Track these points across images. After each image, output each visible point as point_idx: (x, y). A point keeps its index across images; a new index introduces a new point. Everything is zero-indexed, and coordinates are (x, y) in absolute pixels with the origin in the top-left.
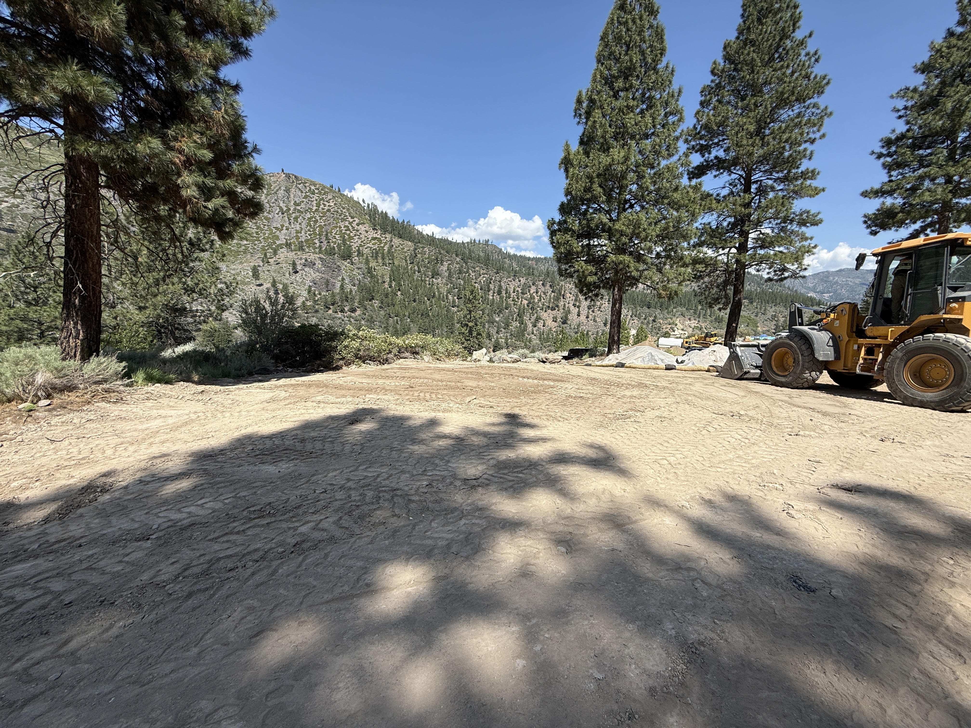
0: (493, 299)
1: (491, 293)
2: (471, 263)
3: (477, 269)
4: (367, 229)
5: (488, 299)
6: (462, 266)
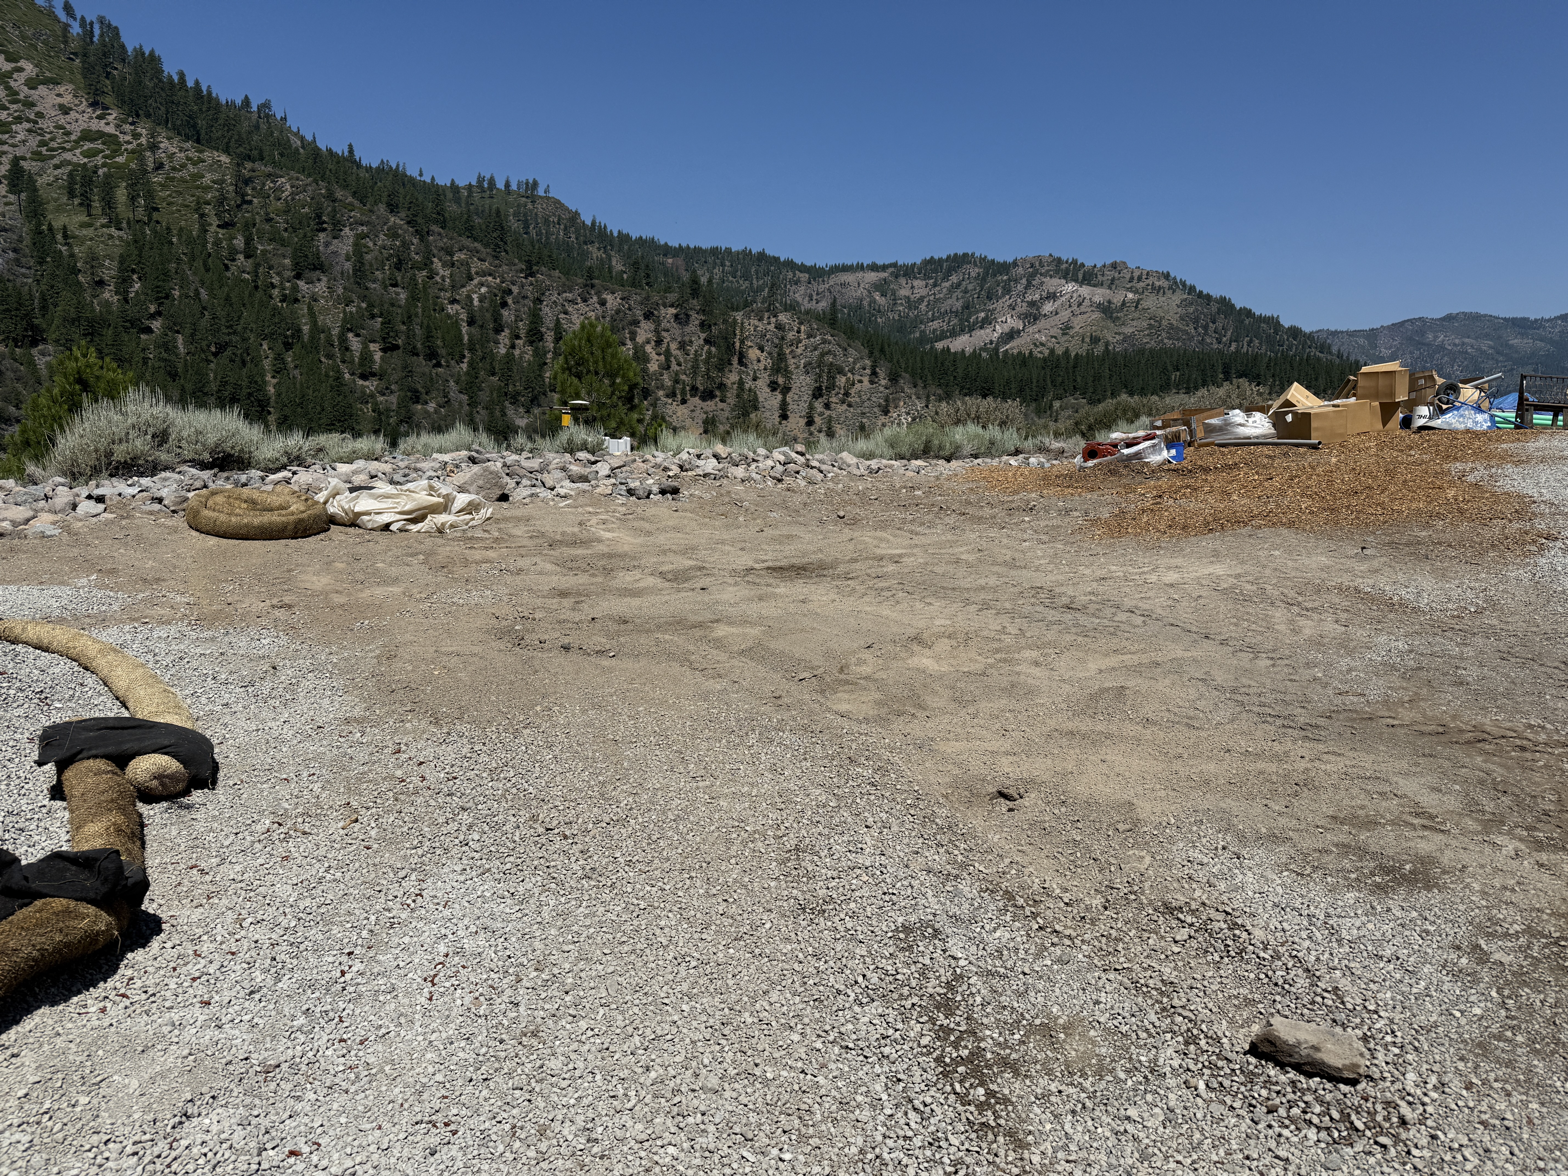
0: (509, 356)
1: (504, 338)
2: (438, 239)
3: (459, 256)
4: (67, 99)
5: (492, 356)
6: (406, 245)
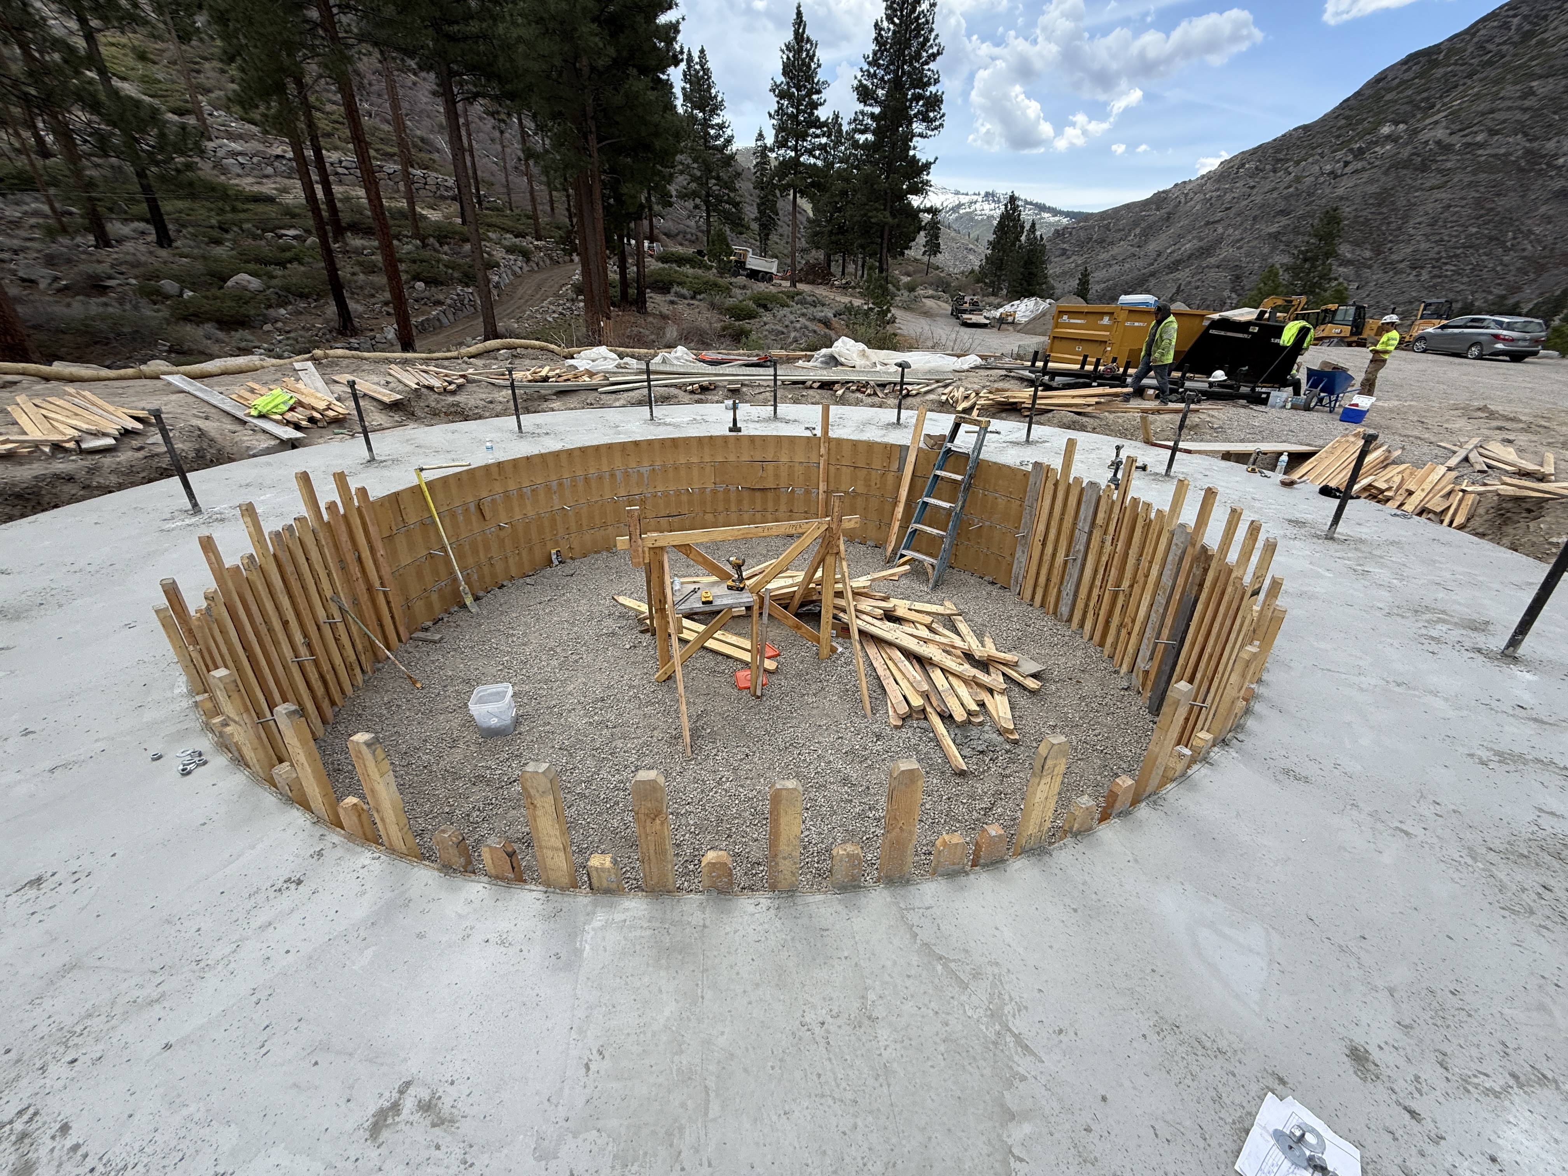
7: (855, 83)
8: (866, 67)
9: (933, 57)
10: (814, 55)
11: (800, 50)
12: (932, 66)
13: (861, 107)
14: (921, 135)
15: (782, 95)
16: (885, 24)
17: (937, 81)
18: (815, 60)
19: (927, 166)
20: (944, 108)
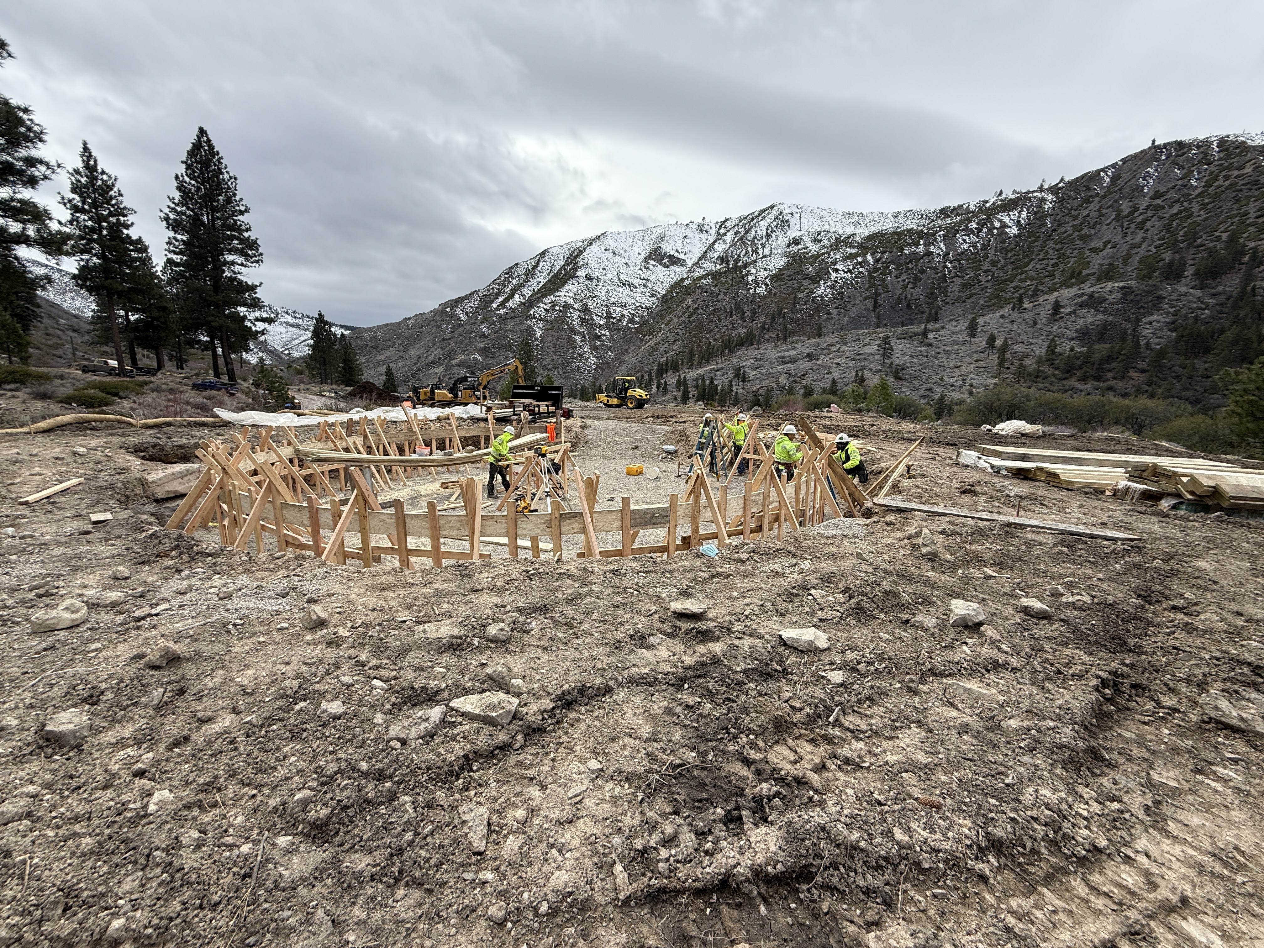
7: (162, 215)
8: (173, 206)
9: (242, 213)
10: (113, 185)
11: (92, 179)
12: (240, 217)
13: (172, 234)
14: (242, 265)
15: (75, 209)
16: (187, 179)
17: (248, 230)
18: (115, 189)
19: (253, 288)
20: (260, 250)
